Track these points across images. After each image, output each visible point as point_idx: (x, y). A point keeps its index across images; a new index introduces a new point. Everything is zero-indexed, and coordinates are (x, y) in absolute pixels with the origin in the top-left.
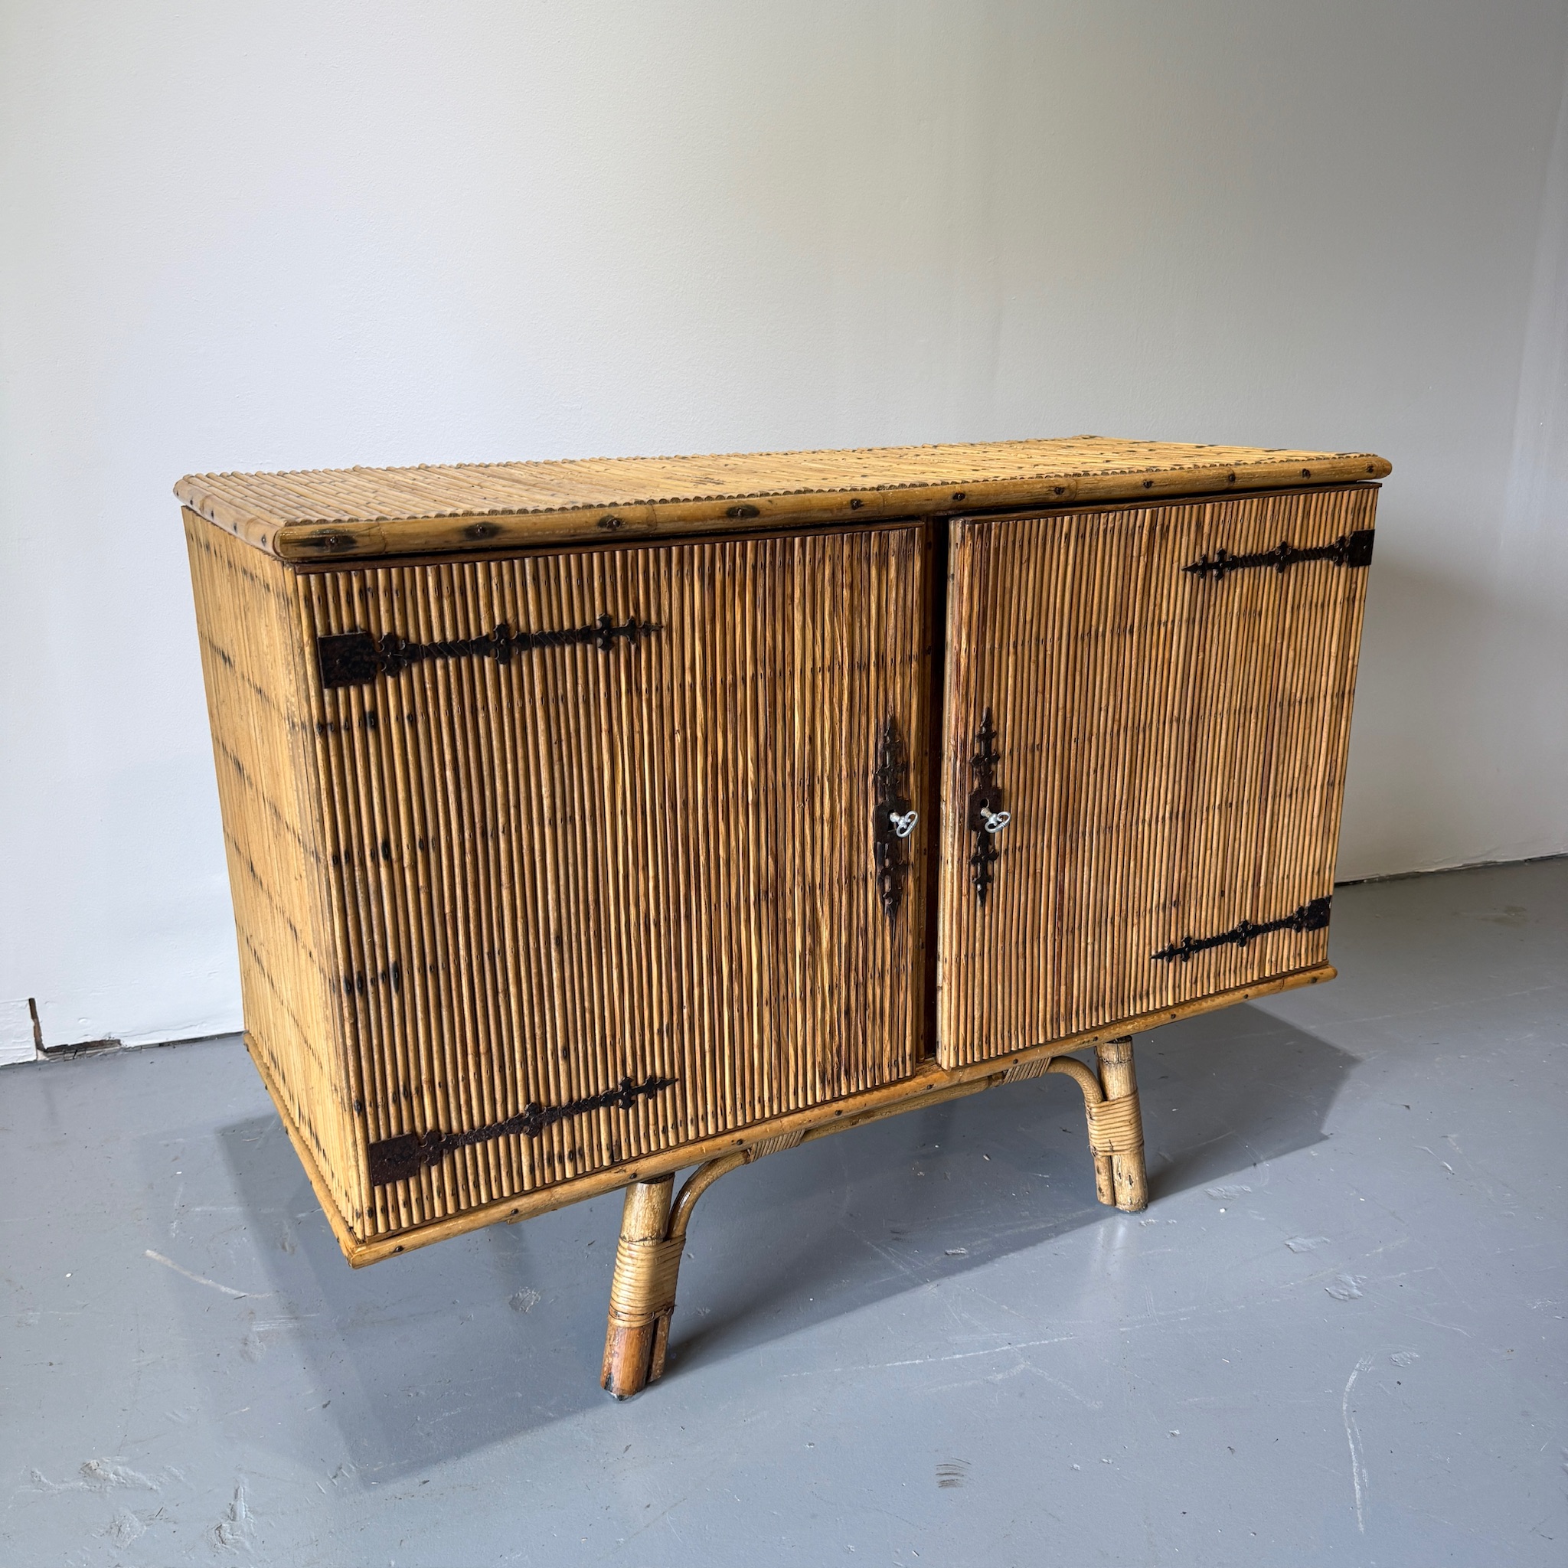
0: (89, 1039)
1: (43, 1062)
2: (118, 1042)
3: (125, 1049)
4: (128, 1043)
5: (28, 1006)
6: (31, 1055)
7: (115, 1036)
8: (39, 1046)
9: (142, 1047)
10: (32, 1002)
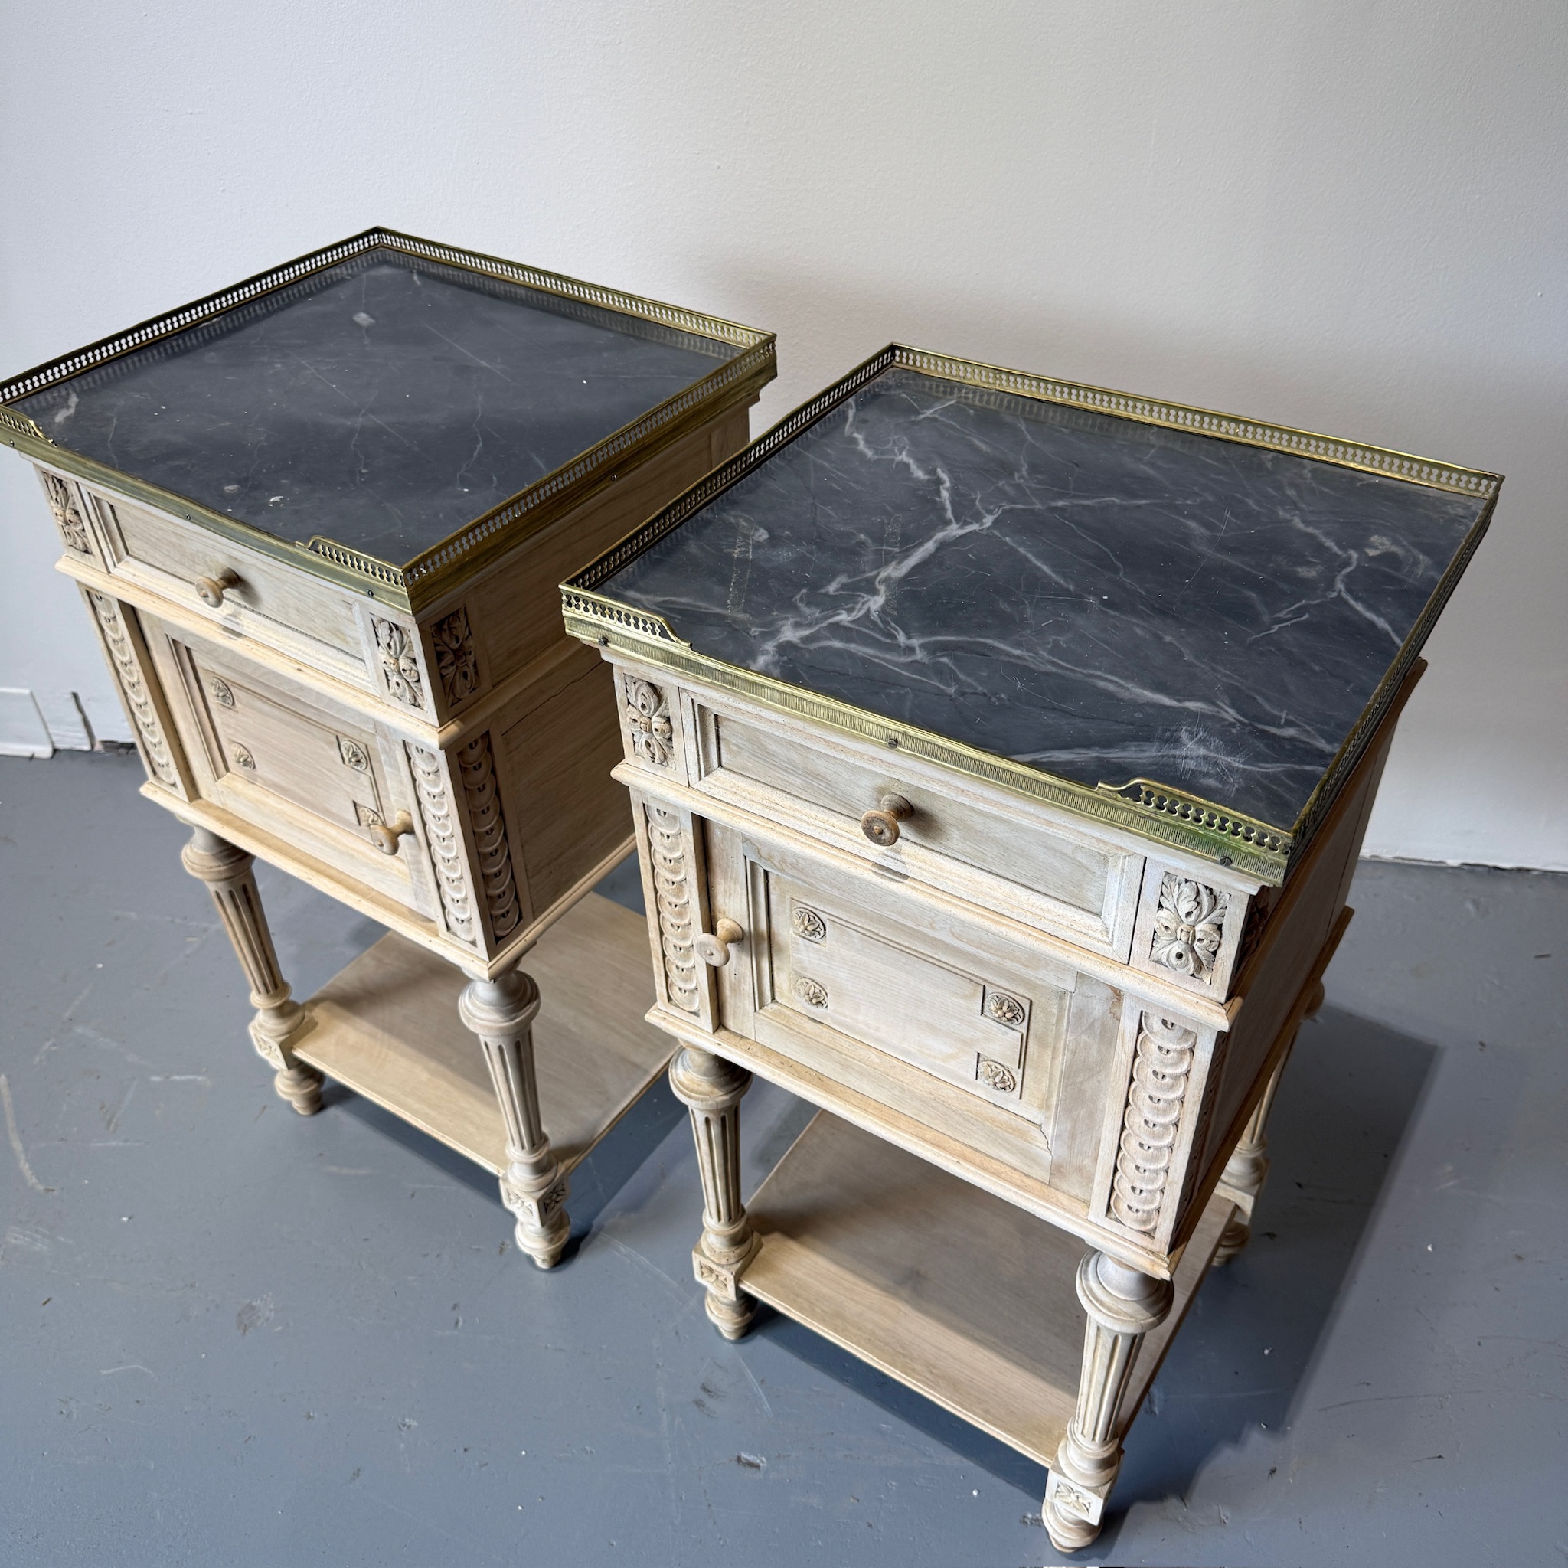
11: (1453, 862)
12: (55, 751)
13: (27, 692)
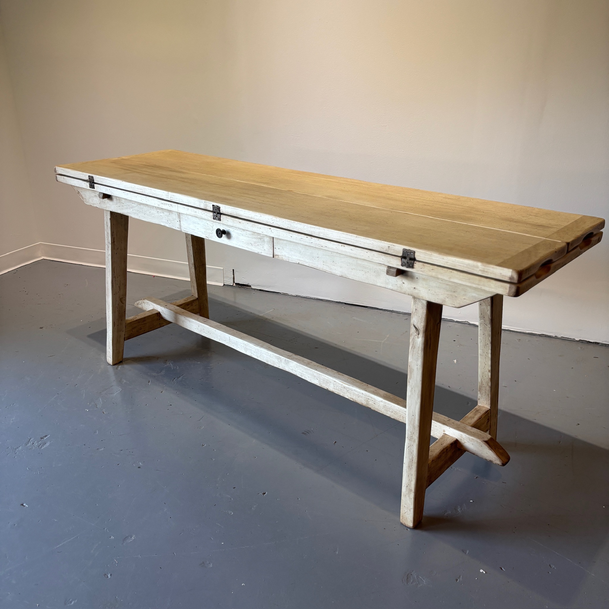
0: (244, 284)
1: (234, 286)
2: (250, 286)
3: (252, 288)
4: (253, 287)
5: (232, 271)
6: (232, 284)
7: (250, 284)
8: (234, 282)
9: (256, 289)
10: (233, 270)
11: (577, 339)
12: (224, 285)
13: (222, 268)
